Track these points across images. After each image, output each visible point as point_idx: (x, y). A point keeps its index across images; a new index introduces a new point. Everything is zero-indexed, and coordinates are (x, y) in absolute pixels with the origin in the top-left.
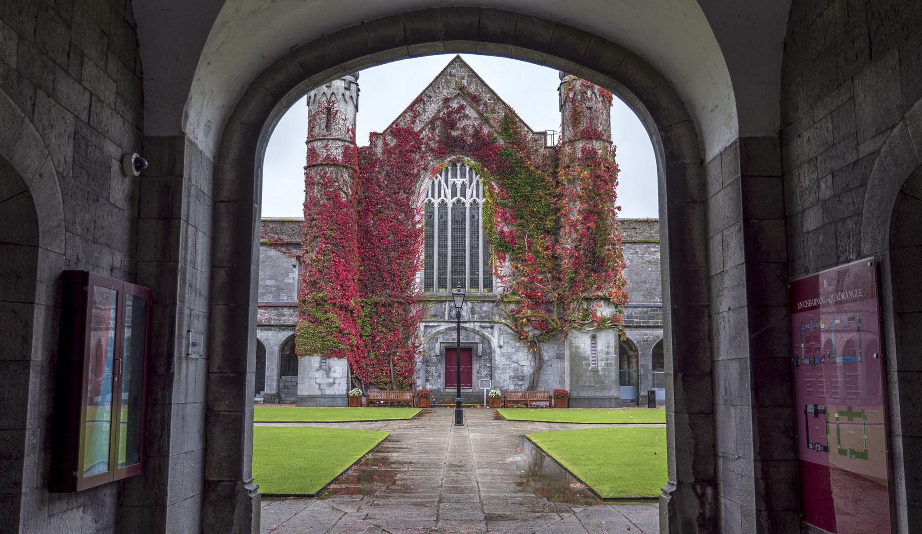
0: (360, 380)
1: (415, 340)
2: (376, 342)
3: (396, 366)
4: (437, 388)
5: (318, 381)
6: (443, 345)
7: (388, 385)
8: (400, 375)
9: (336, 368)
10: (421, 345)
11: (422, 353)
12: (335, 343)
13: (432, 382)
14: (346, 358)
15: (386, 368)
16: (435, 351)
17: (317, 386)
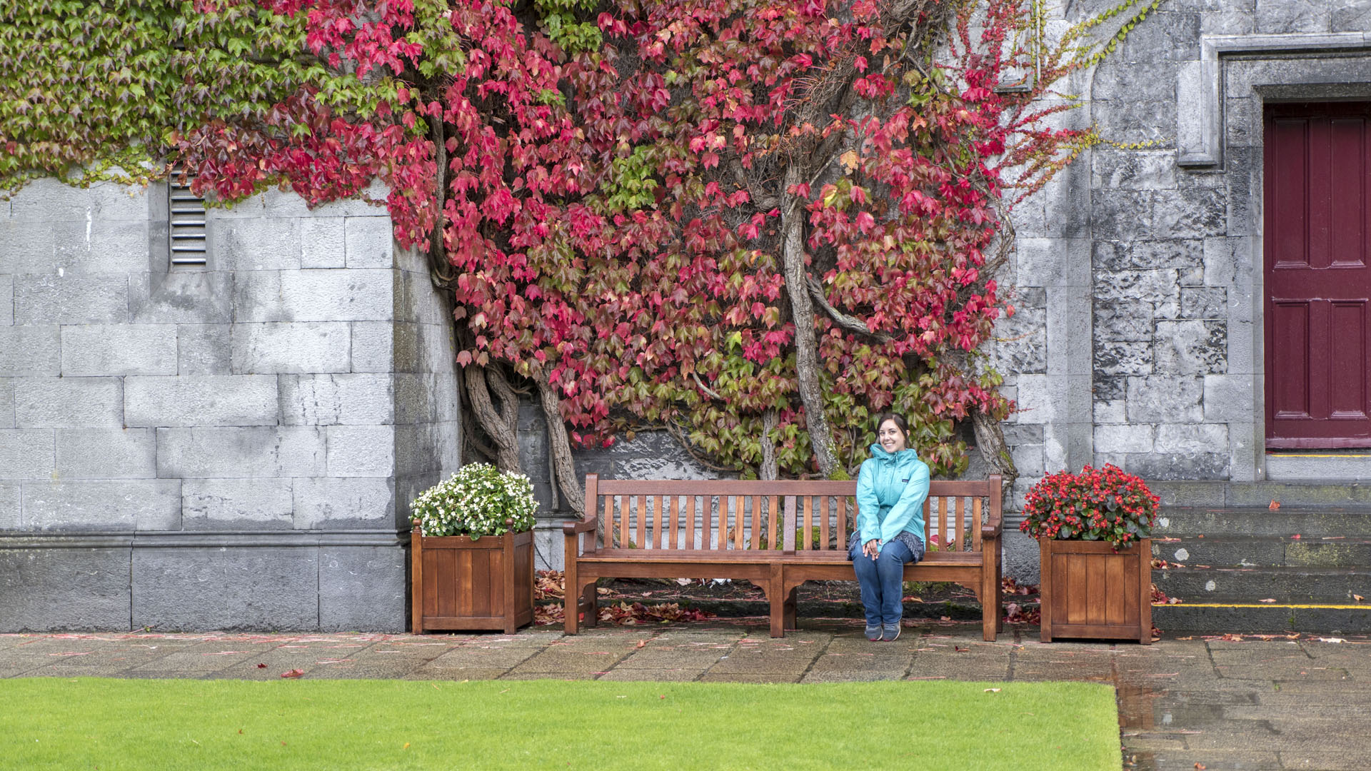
0: (530, 391)
1: (993, 37)
2: (659, 65)
3: (833, 264)
4: (1195, 447)
5: (139, 402)
6: (1247, 75)
7: (769, 426)
8: (871, 340)
9: (295, 283)
10: (1048, 76)
11: (1062, 152)
12: (271, 58)
13: (1154, 400)
14: (379, 191)
15: (750, 285)
16: (1170, 128)
17: (134, 449)
